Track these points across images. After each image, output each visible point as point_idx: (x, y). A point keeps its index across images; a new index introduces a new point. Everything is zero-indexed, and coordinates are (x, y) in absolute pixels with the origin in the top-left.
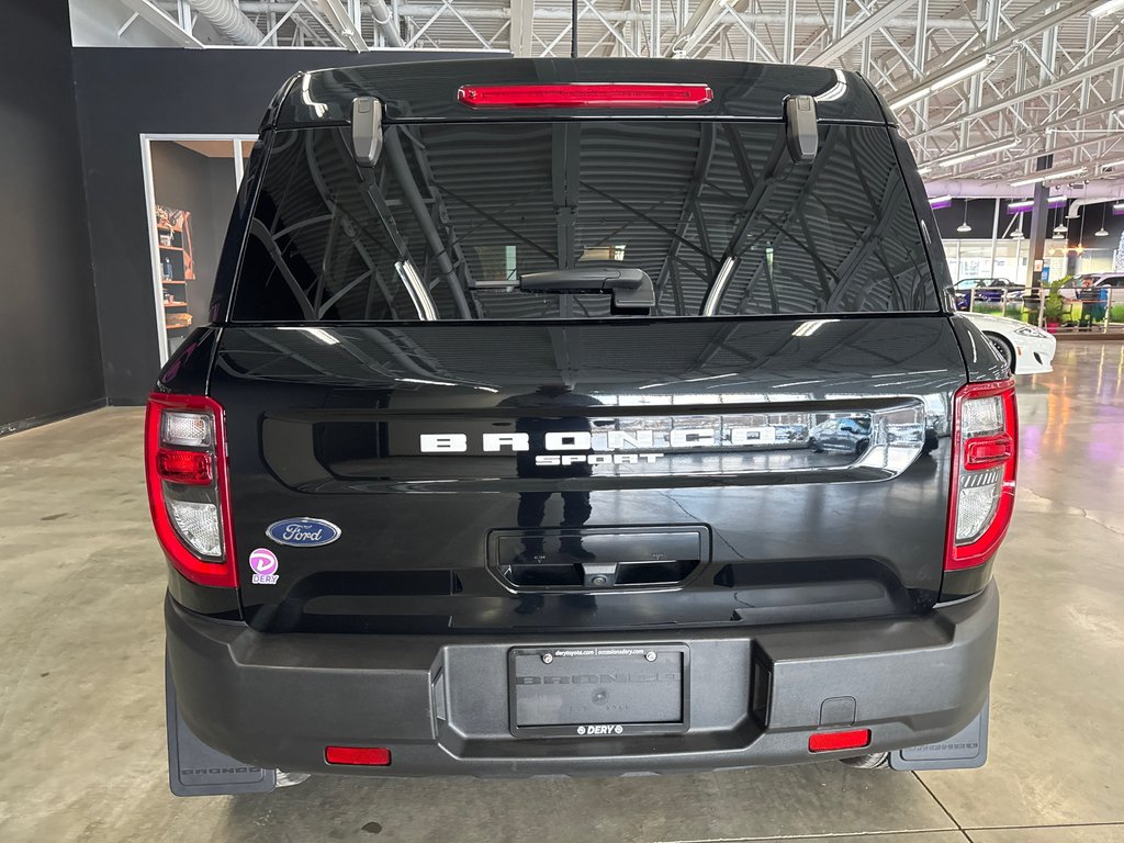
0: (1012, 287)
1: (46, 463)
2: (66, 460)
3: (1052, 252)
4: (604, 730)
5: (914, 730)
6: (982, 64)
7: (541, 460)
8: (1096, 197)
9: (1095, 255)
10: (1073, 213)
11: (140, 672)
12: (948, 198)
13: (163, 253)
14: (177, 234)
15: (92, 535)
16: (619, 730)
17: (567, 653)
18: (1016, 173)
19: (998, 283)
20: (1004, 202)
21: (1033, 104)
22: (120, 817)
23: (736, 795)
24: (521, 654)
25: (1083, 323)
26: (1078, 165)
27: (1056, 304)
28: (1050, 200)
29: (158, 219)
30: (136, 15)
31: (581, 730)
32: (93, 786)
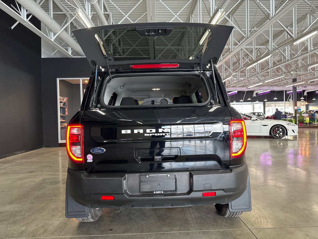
0: (290, 114)
1: (29, 160)
2: (34, 159)
3: (299, 104)
4: (159, 192)
5: (225, 192)
6: (270, 56)
7: (145, 135)
8: (311, 90)
9: (313, 105)
10: (305, 94)
11: (55, 202)
12: (269, 90)
13: (61, 108)
14: (64, 103)
15: (42, 175)
16: (162, 192)
17: (151, 175)
18: (287, 84)
19: (285, 113)
20: (286, 91)
21: (289, 66)
22: (52, 228)
23: (197, 223)
24: (142, 175)
25: (310, 123)
26: (303, 81)
27: (302, 118)
28: (297, 91)
29: (60, 99)
30: (57, 50)
31: (154, 192)
32: (45, 223)
